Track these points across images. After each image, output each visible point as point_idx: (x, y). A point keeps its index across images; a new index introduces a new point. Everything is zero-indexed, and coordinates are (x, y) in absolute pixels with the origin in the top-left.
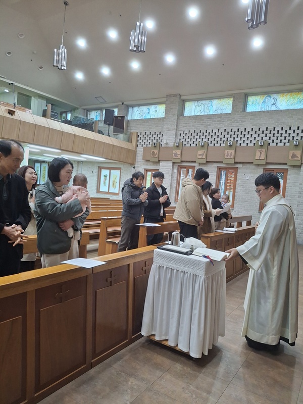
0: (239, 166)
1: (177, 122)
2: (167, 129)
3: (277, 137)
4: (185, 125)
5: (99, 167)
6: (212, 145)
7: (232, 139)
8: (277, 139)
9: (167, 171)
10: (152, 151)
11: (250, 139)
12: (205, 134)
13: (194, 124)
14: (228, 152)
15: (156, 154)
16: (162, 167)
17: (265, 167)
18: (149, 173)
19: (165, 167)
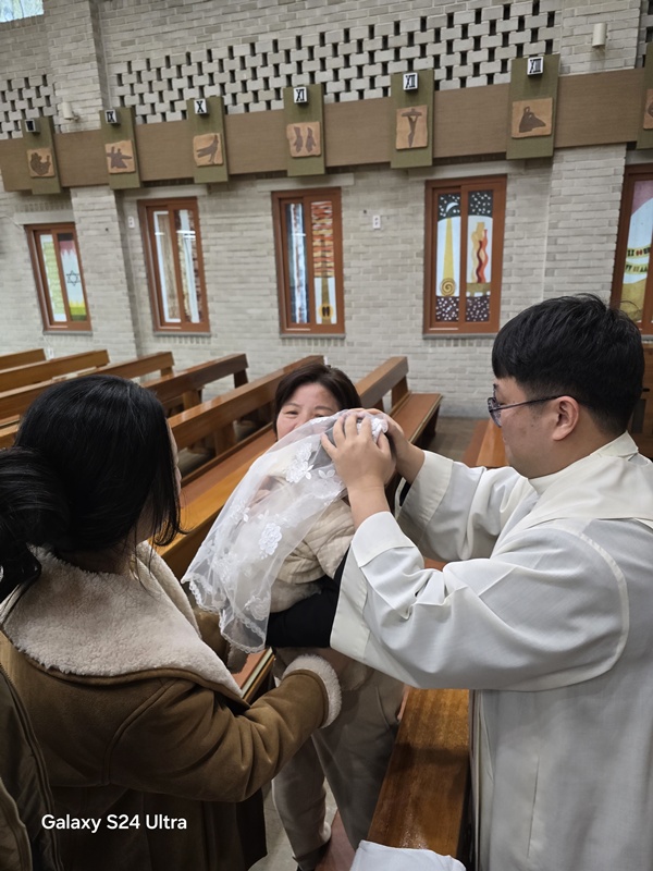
0: (344, 181)
1: (96, 29)
2: (66, 62)
3: (464, 54)
4: (127, 36)
6: (240, 109)
7: (305, 79)
9: (103, 227)
10: (30, 153)
11: (368, 71)
12: (207, 68)
13: (160, 29)
14: (297, 130)
15: (48, 164)
16: (84, 214)
17: (430, 178)
18: (47, 240)
19: (93, 210)
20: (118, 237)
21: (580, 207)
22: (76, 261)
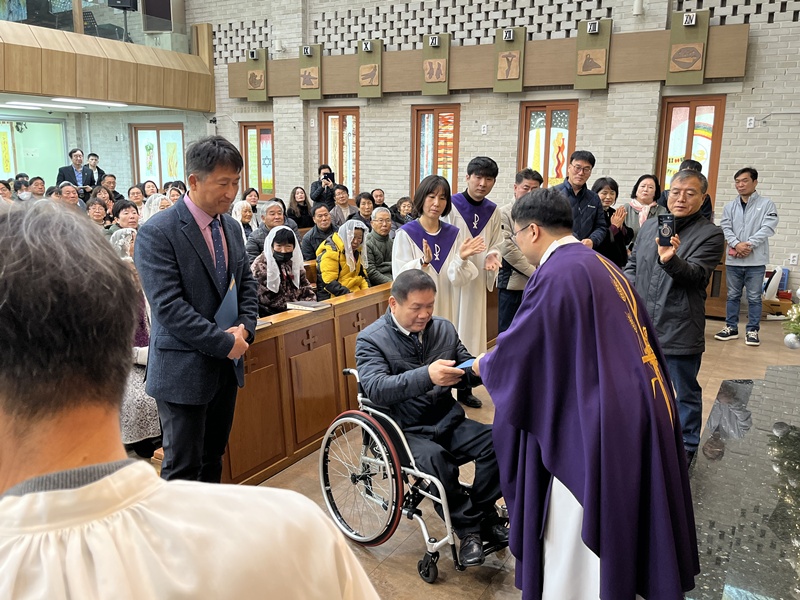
0: (463, 99)
2: (281, 12)
3: (550, 16)
5: (130, 125)
6: (395, 47)
7: (440, 29)
8: (550, 21)
9: (292, 125)
10: (250, 72)
11: (484, 25)
12: (374, 20)
14: (431, 64)
15: (261, 80)
16: (280, 116)
17: (523, 100)
18: (252, 133)
19: (287, 114)
20: (302, 133)
21: (628, 125)
22: (270, 149)
